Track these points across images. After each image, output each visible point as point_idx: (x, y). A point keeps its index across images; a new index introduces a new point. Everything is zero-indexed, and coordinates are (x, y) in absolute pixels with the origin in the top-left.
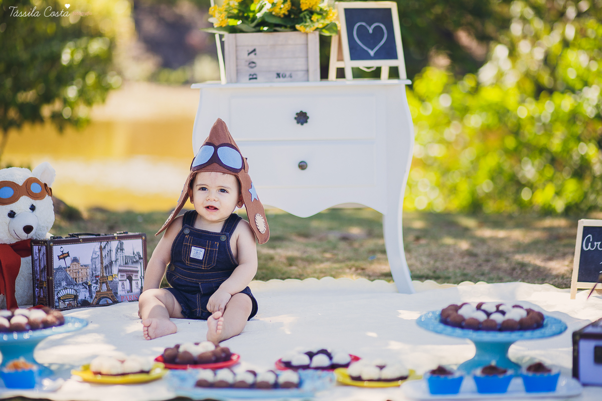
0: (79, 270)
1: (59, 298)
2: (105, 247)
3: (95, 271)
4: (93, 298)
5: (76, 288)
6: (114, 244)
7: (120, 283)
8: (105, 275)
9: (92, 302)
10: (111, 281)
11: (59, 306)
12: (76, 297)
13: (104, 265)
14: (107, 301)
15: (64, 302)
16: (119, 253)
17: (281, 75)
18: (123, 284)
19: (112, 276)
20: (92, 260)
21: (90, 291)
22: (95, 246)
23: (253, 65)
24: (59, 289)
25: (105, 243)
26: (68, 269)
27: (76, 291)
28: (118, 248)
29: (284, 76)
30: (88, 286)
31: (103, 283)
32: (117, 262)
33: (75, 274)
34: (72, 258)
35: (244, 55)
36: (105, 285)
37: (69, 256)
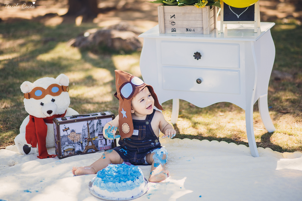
0: (75, 136)
1: (64, 151)
2: (90, 123)
3: (85, 136)
4: (84, 149)
5: (73, 145)
6: (96, 121)
7: (100, 141)
8: (90, 137)
9: (83, 152)
10: (94, 140)
11: (64, 155)
12: (74, 150)
13: (90, 132)
14: (92, 150)
15: (67, 152)
16: (98, 126)
17: (189, 30)
18: (101, 141)
19: (95, 138)
20: (82, 130)
21: (82, 146)
22: (84, 123)
23: (174, 23)
24: (64, 146)
25: (90, 121)
26: (69, 136)
27: (74, 147)
28: (98, 123)
29: (190, 31)
30: (81, 143)
31: (90, 141)
32: (98, 131)
33: (73, 138)
34: (71, 130)
35: (168, 18)
36: (91, 142)
37: (69, 129)
